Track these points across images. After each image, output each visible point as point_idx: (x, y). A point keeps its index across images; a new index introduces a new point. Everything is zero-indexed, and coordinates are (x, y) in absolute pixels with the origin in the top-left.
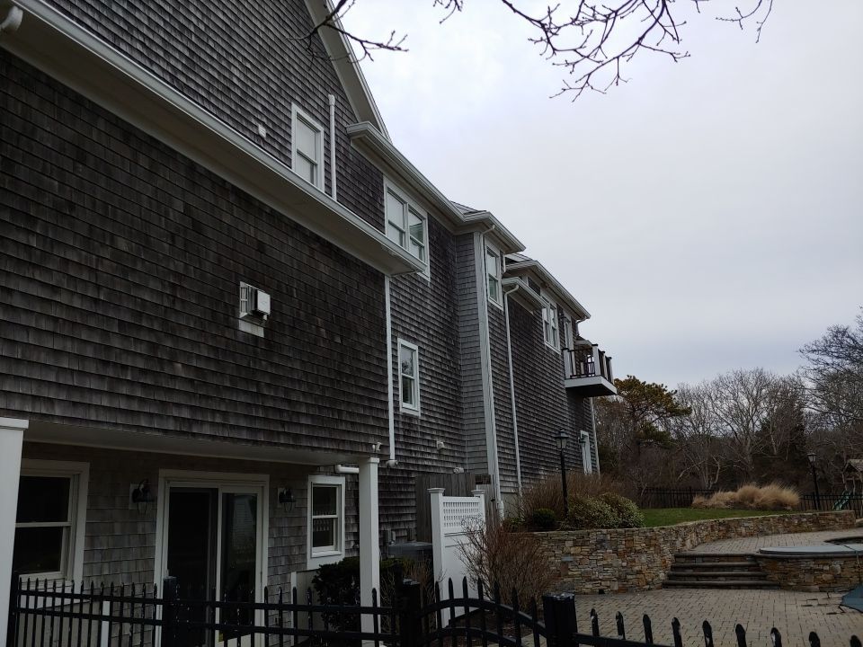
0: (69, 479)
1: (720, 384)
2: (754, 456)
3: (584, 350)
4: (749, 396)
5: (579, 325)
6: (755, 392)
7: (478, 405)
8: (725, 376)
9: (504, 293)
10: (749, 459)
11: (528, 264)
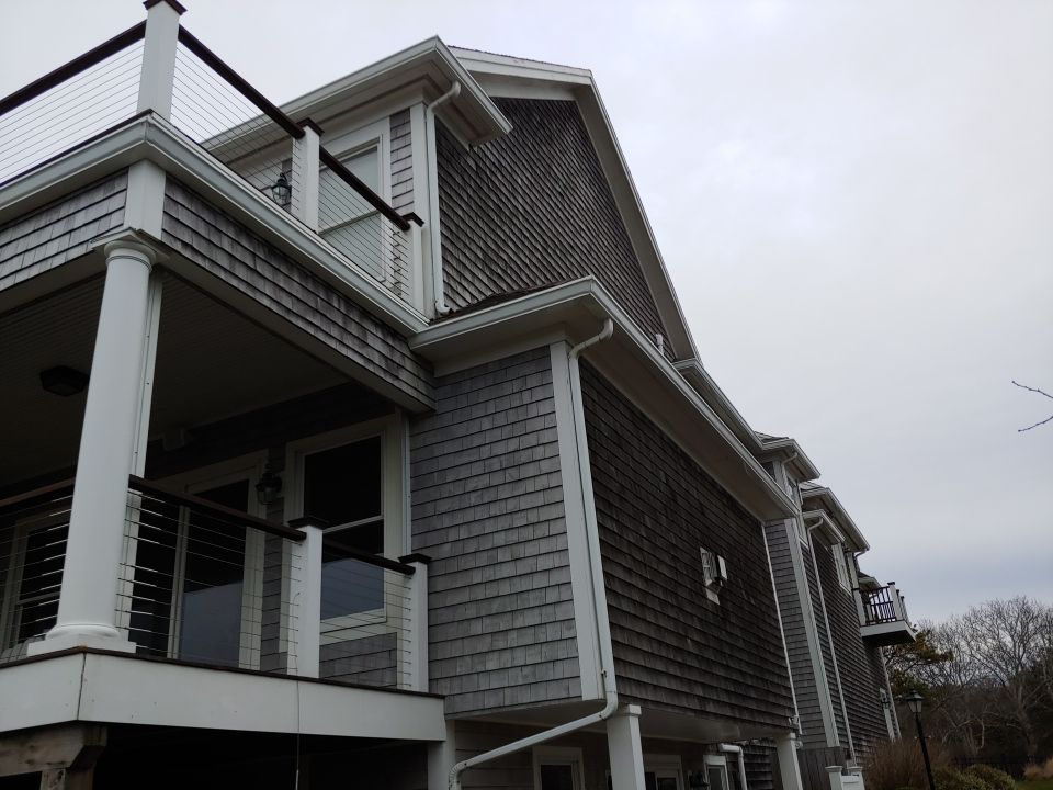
0: (570, 766)
1: (973, 619)
2: (1031, 712)
3: (869, 587)
4: (1012, 630)
5: (858, 558)
6: (1019, 628)
7: (804, 664)
8: (978, 608)
9: (806, 529)
10: (1023, 716)
11: (818, 492)
